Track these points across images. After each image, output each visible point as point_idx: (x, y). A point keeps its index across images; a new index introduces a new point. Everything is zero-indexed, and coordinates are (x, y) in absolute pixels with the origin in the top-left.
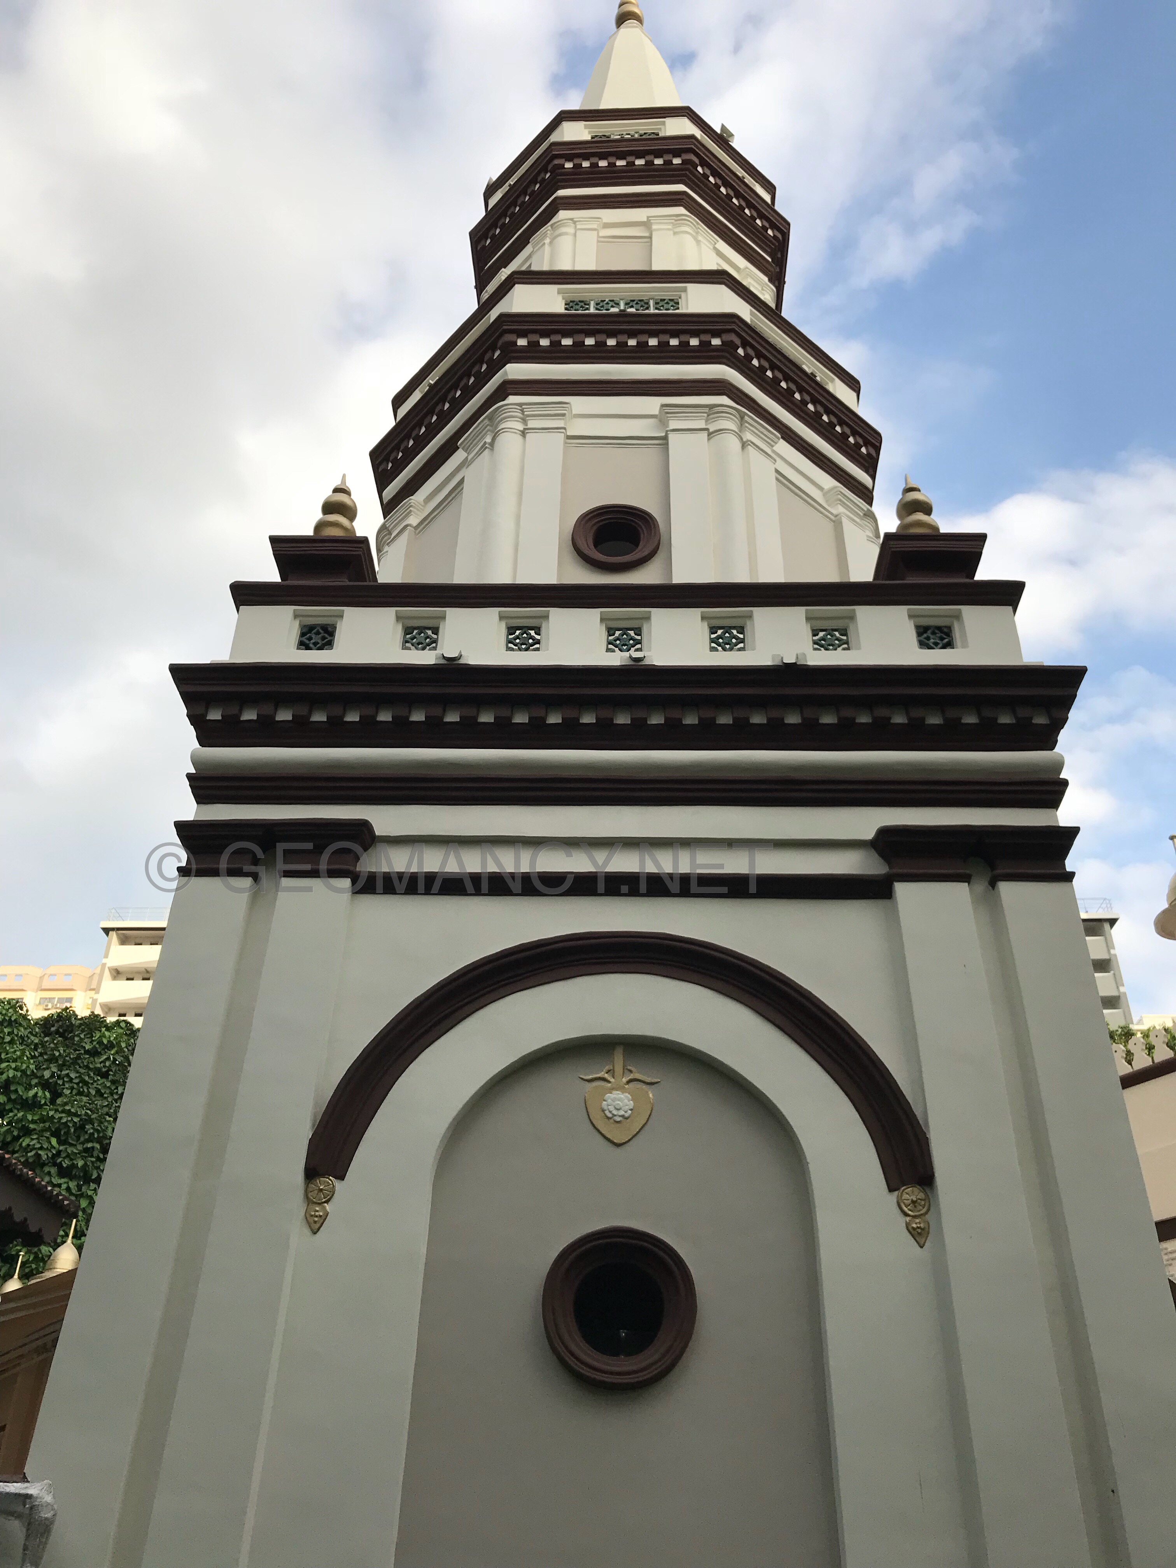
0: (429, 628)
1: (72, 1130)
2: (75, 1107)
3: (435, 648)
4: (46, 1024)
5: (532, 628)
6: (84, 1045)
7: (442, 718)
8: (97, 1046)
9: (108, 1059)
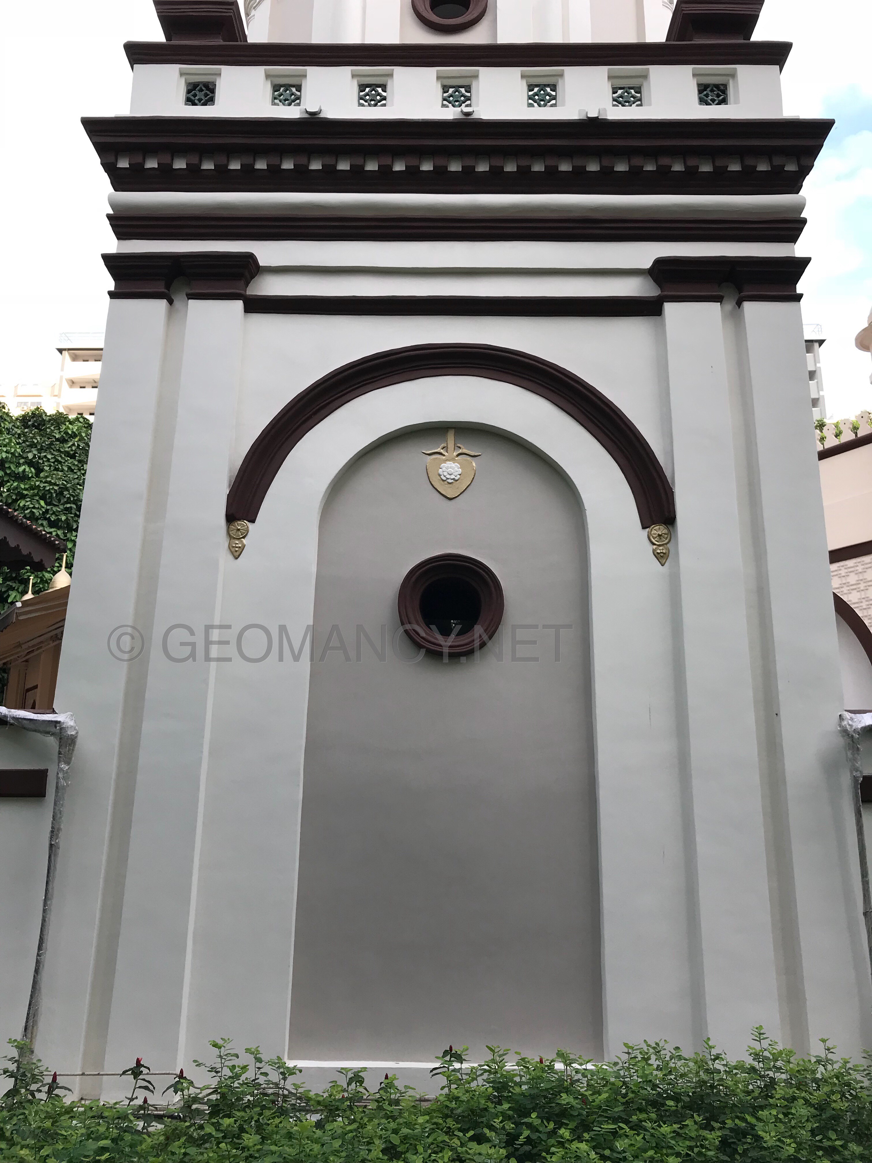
0: (293, 86)
1: (54, 495)
2: (54, 479)
3: (299, 104)
4: (24, 420)
5: (379, 86)
6: (55, 435)
7: (308, 166)
8: (64, 435)
9: (74, 445)
